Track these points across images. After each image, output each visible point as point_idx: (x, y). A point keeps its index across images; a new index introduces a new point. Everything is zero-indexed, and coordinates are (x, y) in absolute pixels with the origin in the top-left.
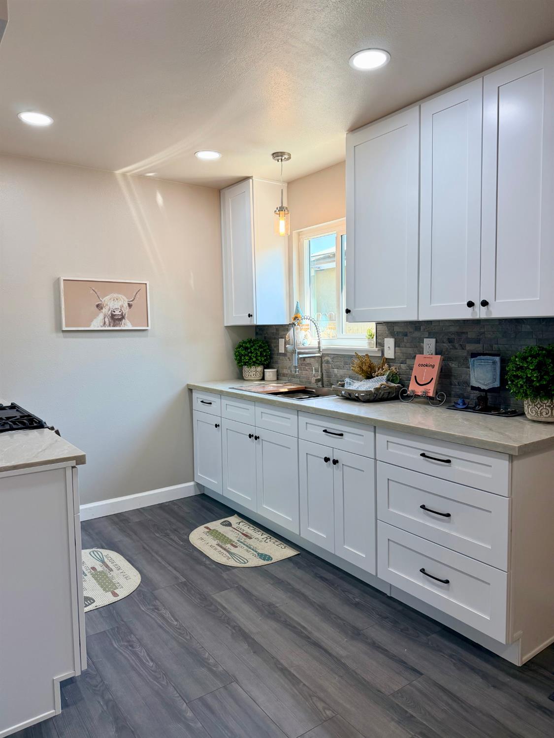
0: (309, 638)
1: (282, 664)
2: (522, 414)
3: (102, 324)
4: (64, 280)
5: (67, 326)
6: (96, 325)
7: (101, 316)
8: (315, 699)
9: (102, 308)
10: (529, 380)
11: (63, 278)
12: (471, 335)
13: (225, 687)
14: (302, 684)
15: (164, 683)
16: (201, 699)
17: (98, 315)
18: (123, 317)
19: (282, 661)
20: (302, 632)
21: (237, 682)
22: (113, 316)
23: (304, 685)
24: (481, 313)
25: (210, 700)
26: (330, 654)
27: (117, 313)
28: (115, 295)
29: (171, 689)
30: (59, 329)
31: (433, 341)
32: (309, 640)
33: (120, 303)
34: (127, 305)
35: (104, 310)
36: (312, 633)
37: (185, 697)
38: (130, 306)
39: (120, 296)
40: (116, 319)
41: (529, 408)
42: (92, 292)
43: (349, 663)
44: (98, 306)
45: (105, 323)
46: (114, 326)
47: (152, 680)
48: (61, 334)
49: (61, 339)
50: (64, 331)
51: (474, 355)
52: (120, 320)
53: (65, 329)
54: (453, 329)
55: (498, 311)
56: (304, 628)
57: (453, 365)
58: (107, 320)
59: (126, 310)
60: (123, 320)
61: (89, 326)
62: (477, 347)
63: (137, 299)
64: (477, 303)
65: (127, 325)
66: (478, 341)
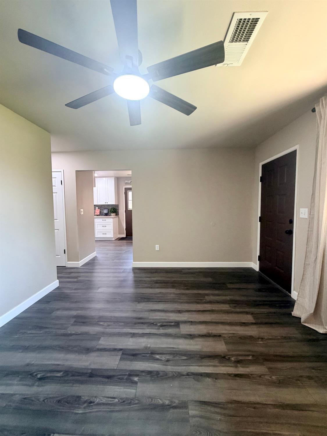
2: (111, 215)
10: (112, 211)
12: (103, 206)
24: (107, 204)
31: (97, 207)
41: (112, 214)
51: (104, 209)
54: (101, 206)
55: (108, 204)
57: (101, 210)
62: (104, 208)
64: (106, 203)
66: (104, 207)
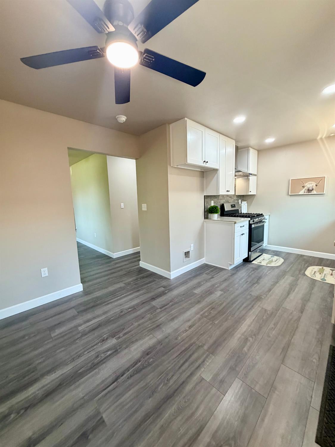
0: (290, 292)
3: (304, 192)
4: (292, 180)
5: (291, 193)
6: (301, 193)
7: (304, 190)
9: (304, 187)
11: (291, 179)
17: (302, 190)
18: (313, 190)
22: (308, 190)
27: (310, 188)
28: (310, 182)
30: (288, 194)
33: (312, 185)
34: (315, 185)
35: (305, 188)
38: (316, 185)
39: (312, 182)
40: (309, 190)
42: (301, 182)
43: (288, 300)
44: (303, 187)
45: (305, 192)
46: (308, 193)
48: (289, 196)
49: (289, 197)
50: (290, 195)
52: (312, 191)
53: (290, 194)
58: (306, 191)
59: (314, 187)
60: (313, 191)
61: (299, 193)
63: (320, 182)
65: (314, 192)
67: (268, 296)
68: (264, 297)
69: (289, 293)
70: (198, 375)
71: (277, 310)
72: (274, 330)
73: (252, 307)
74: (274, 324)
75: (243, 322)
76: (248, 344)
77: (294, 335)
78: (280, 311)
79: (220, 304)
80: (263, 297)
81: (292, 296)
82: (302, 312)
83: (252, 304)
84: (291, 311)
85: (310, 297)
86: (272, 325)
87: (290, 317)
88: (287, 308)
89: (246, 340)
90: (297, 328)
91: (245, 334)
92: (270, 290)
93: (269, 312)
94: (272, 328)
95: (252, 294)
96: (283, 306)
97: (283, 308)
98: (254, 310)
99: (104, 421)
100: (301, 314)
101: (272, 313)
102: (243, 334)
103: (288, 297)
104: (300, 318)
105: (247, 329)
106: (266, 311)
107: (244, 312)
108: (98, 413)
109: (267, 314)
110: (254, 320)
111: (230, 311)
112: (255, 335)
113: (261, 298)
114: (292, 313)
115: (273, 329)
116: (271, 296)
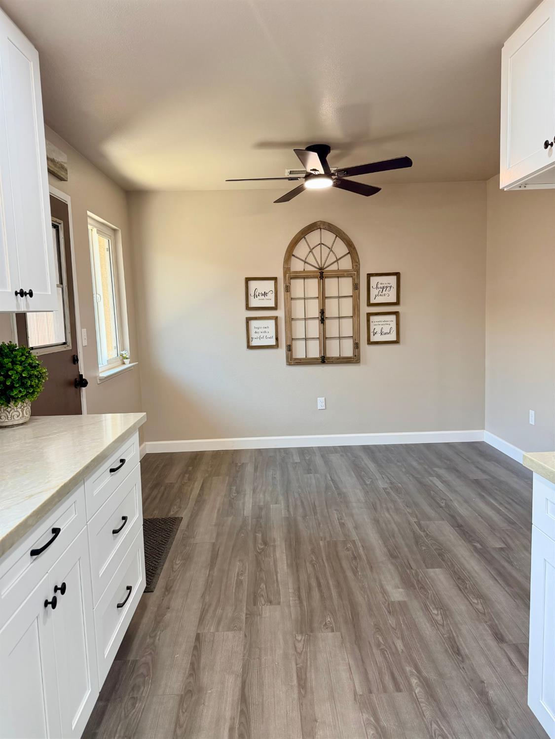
0: (242, 712)
1: (300, 692)
8: (299, 651)
13: (371, 692)
14: (298, 666)
15: (434, 726)
16: (398, 689)
19: (296, 696)
20: (241, 723)
21: (355, 694)
23: (297, 664)
25: (390, 686)
26: (244, 683)
29: (428, 714)
32: (245, 709)
36: (231, 719)
37: (415, 701)
43: (238, 667)
47: (448, 735)
56: (231, 729)
67: (291, 651)
68: (299, 641)
69: (244, 699)
70: (282, 502)
71: (250, 615)
72: (238, 573)
73: (299, 598)
74: (241, 582)
75: (289, 561)
76: (260, 541)
77: (208, 580)
78: (244, 617)
79: (357, 572)
80: (299, 638)
81: (231, 685)
82: (198, 637)
83: (305, 603)
84: (220, 629)
85: (178, 724)
86: (245, 578)
87: (219, 611)
88: (230, 634)
89: (265, 543)
90: (203, 596)
91: (272, 548)
92: (303, 684)
93: (263, 602)
94: (242, 575)
95: (330, 634)
96: (242, 632)
97: (240, 629)
98: (291, 591)
99: (308, 473)
100: (199, 632)
101: (255, 604)
102: (274, 547)
103: (239, 681)
104: (201, 620)
105: (274, 555)
106: (271, 602)
107: (303, 577)
108: (316, 472)
109: (263, 596)
110: (277, 573)
111: (325, 566)
112: (260, 553)
113: (302, 633)
114: (219, 624)
115: (240, 574)
116: (286, 656)
